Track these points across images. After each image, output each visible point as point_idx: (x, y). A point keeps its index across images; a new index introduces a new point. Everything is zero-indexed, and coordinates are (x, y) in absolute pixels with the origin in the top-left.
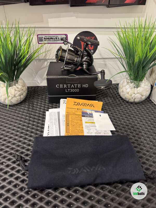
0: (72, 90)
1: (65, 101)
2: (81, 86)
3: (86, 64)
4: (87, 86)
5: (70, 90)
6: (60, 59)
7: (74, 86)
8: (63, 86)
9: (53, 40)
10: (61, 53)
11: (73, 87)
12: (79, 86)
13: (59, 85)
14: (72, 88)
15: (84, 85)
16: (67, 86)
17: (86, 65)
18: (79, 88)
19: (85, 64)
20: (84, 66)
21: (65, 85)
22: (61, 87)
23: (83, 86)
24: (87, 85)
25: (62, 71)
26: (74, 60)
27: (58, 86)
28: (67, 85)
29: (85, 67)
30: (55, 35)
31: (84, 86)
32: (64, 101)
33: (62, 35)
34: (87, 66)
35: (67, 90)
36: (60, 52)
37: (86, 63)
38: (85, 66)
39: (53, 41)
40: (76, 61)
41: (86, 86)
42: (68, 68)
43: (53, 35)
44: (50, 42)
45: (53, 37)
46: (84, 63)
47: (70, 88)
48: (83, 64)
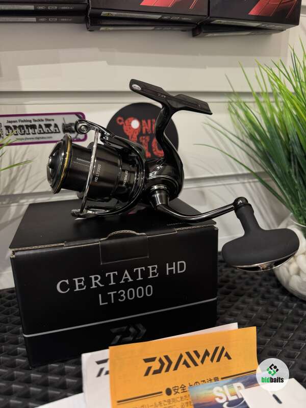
0: (126, 295)
1: (105, 361)
2: (162, 270)
3: (163, 189)
4: (182, 268)
5: (117, 296)
6: (65, 178)
7: (134, 275)
8: (88, 282)
9: (36, 131)
10: (70, 157)
11: (130, 280)
12: (153, 270)
13: (67, 281)
14: (127, 285)
15: (171, 266)
16: (105, 280)
17: (163, 194)
18: (151, 281)
19: (159, 190)
20: (157, 195)
21: (96, 278)
22: (77, 289)
23: (168, 269)
24: (182, 265)
25: (78, 225)
26: (121, 179)
27: (63, 287)
28: (103, 276)
29: (161, 201)
30: (43, 117)
31: (171, 271)
32: (99, 363)
33: (66, 117)
34: (166, 196)
35: (106, 298)
36: (65, 156)
37: (162, 187)
38: (160, 197)
39: (37, 135)
40: (128, 184)
41: (177, 267)
42: (98, 212)
43: (36, 118)
44: (26, 139)
45: (37, 124)
46: (156, 187)
47: (117, 287)
48: (154, 192)
